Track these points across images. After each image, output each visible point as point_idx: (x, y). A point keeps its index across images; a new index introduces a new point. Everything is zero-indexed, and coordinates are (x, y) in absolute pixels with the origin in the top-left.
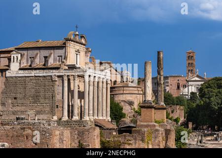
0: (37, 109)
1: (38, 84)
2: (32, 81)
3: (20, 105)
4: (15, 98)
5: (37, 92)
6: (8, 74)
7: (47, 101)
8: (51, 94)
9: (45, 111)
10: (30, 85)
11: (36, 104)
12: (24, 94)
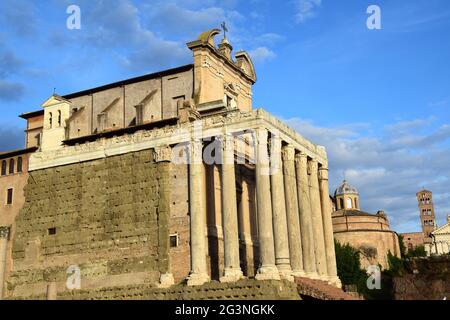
0: (114, 256)
1: (115, 178)
2: (100, 173)
3: (64, 249)
4: (52, 231)
5: (113, 202)
6: (34, 162)
7: (141, 228)
8: (152, 204)
9: (136, 260)
10: (92, 186)
11: (110, 242)
12: (76, 215)
